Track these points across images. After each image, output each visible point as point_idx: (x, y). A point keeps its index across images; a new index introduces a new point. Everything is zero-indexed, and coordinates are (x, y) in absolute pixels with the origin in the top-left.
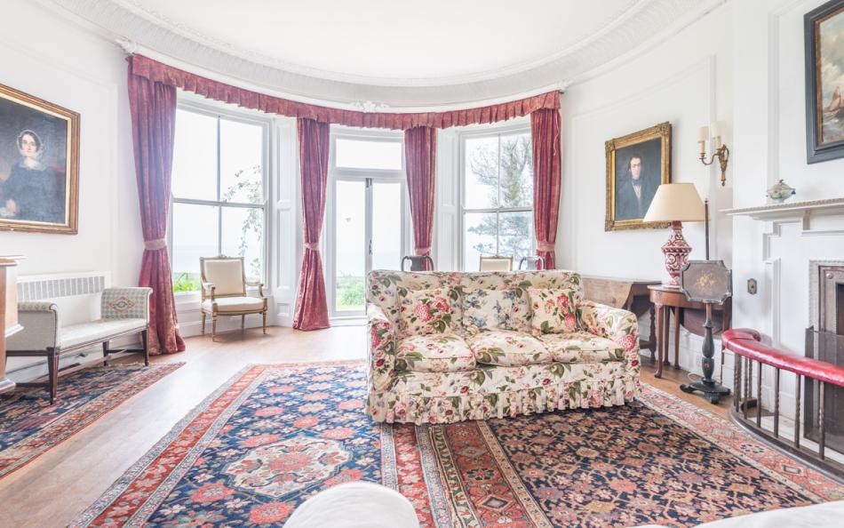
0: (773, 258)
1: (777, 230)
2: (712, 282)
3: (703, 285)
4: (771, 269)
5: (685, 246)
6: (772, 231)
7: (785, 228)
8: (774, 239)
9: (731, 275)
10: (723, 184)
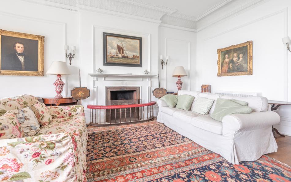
0: (96, 86)
1: (97, 80)
2: (83, 93)
3: (80, 94)
4: (95, 89)
5: (62, 83)
6: (96, 80)
7: (99, 79)
8: (96, 82)
9: (89, 91)
10: (70, 65)
